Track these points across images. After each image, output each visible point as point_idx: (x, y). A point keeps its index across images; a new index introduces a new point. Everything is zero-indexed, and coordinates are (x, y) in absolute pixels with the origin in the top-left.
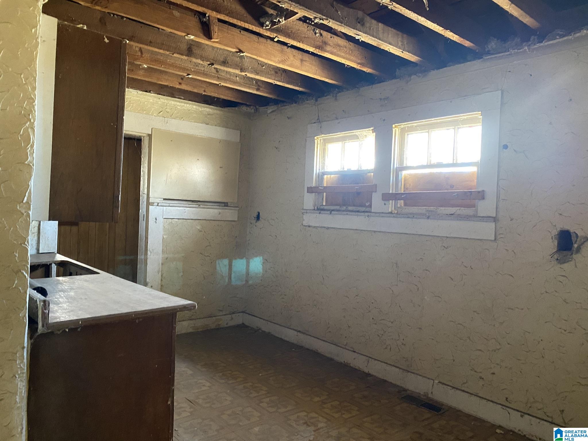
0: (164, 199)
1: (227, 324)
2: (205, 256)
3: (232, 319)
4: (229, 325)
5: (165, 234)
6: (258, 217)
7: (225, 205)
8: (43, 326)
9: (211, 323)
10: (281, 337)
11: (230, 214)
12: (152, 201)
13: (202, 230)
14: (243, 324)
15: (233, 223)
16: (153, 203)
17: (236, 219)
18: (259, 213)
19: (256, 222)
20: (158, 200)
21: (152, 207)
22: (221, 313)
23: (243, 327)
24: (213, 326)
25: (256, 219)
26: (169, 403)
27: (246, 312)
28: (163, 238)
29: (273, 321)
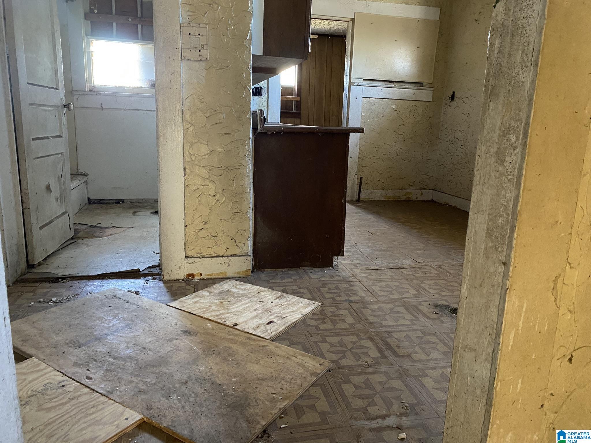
0: (364, 79)
1: (417, 198)
2: (398, 134)
3: (422, 194)
5: (364, 112)
6: (453, 97)
7: (421, 84)
9: (402, 195)
11: (425, 95)
13: (397, 110)
14: (432, 200)
15: (428, 104)
16: (354, 83)
17: (431, 100)
18: (454, 92)
19: (451, 102)
20: (358, 81)
21: (353, 86)
22: (412, 188)
24: (404, 198)
25: (450, 99)
27: (436, 189)
28: (362, 115)
29: (460, 196)
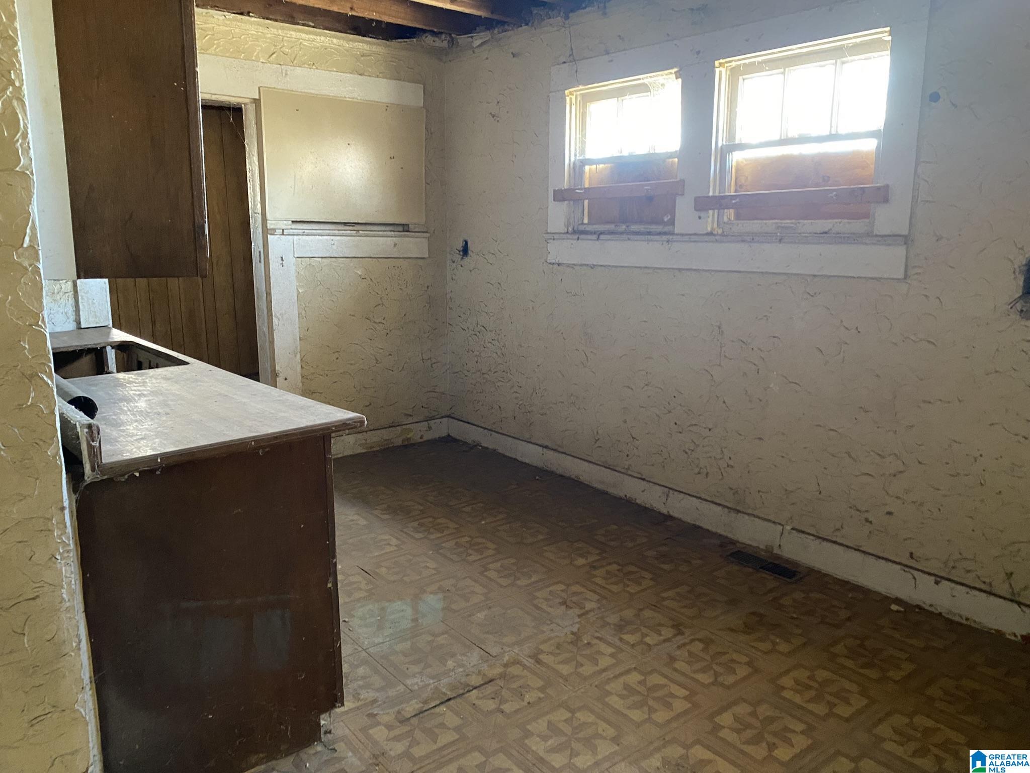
0: (293, 222)
1: (421, 438)
2: (375, 322)
3: (430, 428)
4: (425, 438)
5: (302, 287)
6: (465, 251)
7: (405, 228)
8: (93, 469)
9: (395, 437)
10: (514, 457)
11: (415, 246)
12: (272, 227)
13: (366, 276)
14: (449, 435)
15: (420, 262)
16: (274, 230)
17: (426, 255)
18: (466, 242)
19: (462, 258)
20: (282, 225)
21: (272, 236)
22: (410, 420)
23: (449, 440)
24: (399, 442)
25: (461, 253)
26: (330, 585)
27: (453, 415)
28: (298, 293)
29: (501, 431)
